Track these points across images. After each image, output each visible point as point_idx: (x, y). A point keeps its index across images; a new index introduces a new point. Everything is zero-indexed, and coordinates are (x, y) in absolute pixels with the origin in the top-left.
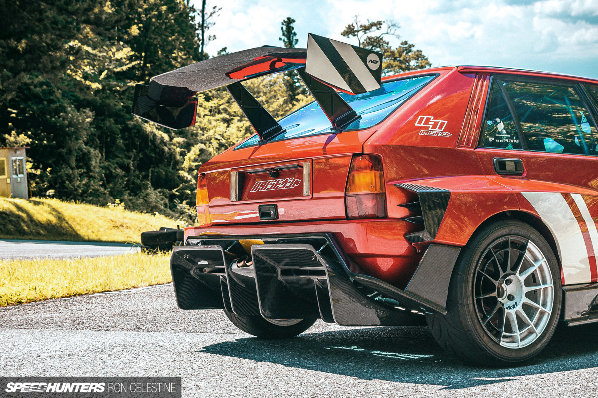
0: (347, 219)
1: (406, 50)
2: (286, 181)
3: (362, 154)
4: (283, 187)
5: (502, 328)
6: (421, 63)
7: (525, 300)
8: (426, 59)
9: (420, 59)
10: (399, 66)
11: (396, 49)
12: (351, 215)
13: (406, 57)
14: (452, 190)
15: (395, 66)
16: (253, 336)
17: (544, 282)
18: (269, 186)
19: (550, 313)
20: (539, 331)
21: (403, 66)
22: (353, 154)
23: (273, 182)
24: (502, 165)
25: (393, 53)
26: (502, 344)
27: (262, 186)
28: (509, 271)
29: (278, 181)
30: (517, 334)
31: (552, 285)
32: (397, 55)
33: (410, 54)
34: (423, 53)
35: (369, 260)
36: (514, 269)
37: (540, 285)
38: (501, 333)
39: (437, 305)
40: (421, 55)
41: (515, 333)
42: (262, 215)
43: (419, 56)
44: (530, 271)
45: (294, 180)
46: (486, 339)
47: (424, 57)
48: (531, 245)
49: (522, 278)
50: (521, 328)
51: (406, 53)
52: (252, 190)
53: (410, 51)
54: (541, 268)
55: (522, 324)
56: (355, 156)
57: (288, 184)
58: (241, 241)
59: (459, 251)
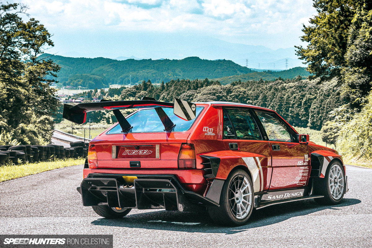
0: (179, 169)
1: (33, 24)
2: (144, 151)
3: (186, 143)
4: (142, 153)
5: (237, 211)
6: (44, 34)
7: (243, 200)
8: (47, 31)
9: (42, 31)
10: (28, 35)
11: (27, 23)
12: (180, 167)
13: (34, 29)
14: (220, 158)
15: (26, 35)
16: (103, 217)
17: (249, 193)
18: (134, 153)
19: (251, 205)
20: (248, 211)
21: (32, 35)
22: (182, 143)
23: (137, 151)
24: (232, 146)
25: (24, 25)
26: (237, 217)
27: (129, 152)
28: (238, 189)
29: (139, 151)
30: (241, 213)
31: (251, 194)
32: (27, 27)
33: (36, 27)
34: (44, 27)
35: (190, 185)
36: (240, 188)
37: (247, 194)
38: (236, 213)
39: (217, 203)
40: (43, 28)
41: (240, 213)
42: (131, 165)
43: (42, 28)
44: (245, 188)
45: (148, 151)
46: (232, 215)
47: (45, 29)
48: (245, 179)
49: (242, 191)
50: (242, 211)
51: (33, 27)
52: (124, 154)
53: (36, 25)
54: (248, 187)
55: (242, 209)
56: (183, 144)
57: (145, 153)
58: (124, 177)
59: (224, 181)
